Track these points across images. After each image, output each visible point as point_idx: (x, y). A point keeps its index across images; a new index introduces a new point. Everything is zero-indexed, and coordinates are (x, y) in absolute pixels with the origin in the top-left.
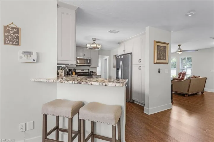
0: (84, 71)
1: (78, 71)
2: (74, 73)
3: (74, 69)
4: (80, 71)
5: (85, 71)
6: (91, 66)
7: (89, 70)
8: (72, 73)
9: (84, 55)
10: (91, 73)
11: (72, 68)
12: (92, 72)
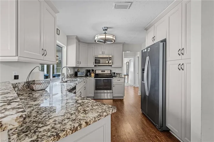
0: (104, 71)
1: (97, 72)
2: (93, 75)
3: (93, 70)
4: (100, 72)
5: (106, 72)
6: (112, 66)
7: (111, 70)
8: (90, 74)
9: (103, 53)
10: (113, 75)
11: (91, 69)
12: (114, 73)
